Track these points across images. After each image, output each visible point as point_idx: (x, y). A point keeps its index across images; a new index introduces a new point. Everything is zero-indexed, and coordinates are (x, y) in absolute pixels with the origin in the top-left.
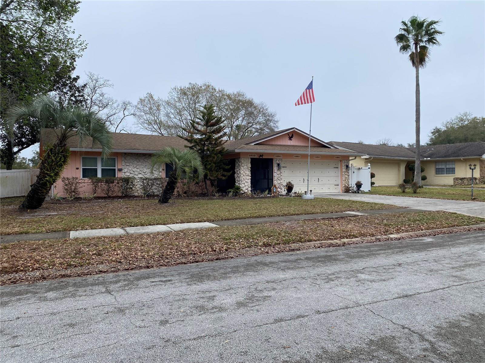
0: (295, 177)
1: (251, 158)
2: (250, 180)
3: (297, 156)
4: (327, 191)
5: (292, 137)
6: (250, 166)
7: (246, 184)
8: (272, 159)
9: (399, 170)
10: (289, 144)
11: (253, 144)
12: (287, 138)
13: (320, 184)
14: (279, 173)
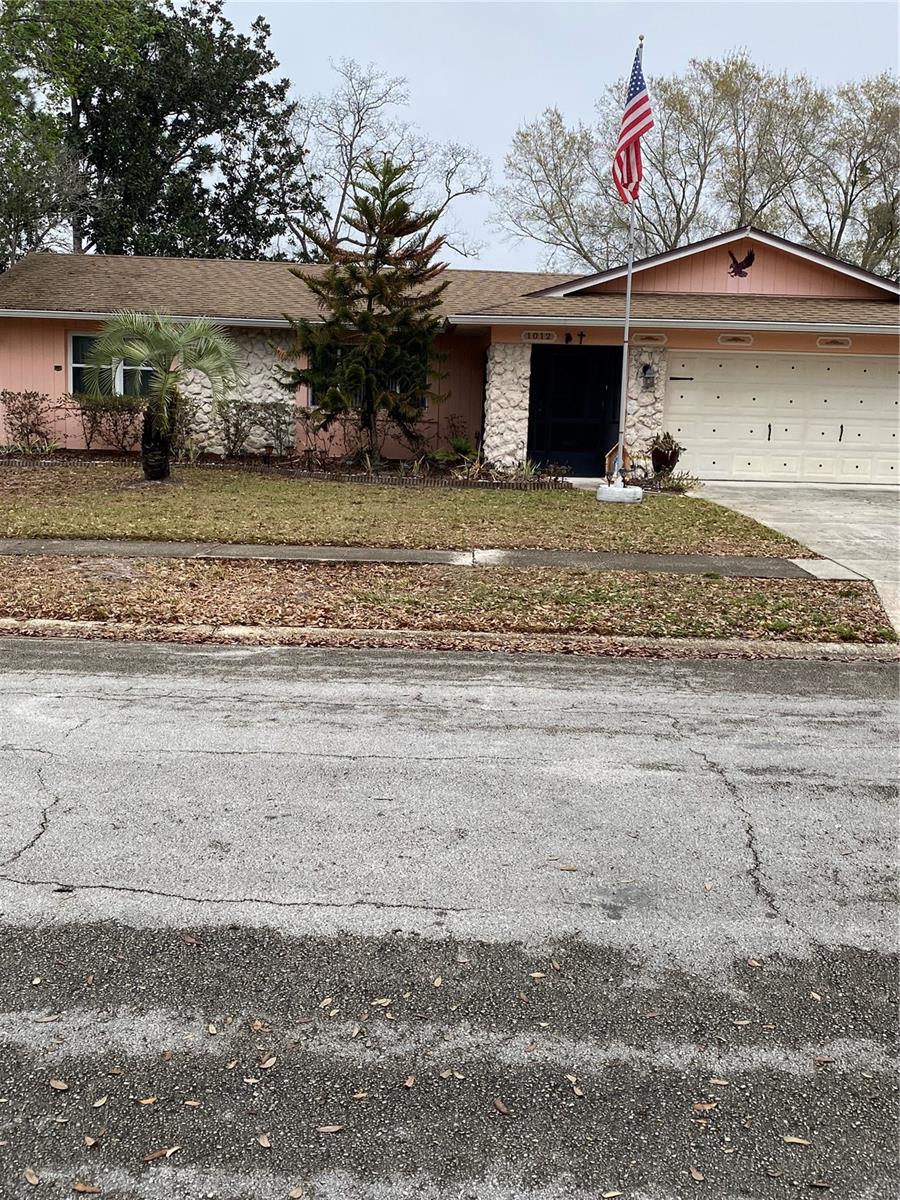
0: (728, 418)
1: (534, 346)
2: (526, 423)
3: (736, 337)
5: (749, 261)
6: (528, 374)
7: (508, 436)
10: (731, 290)
11: (560, 294)
13: (845, 449)
14: (647, 399)
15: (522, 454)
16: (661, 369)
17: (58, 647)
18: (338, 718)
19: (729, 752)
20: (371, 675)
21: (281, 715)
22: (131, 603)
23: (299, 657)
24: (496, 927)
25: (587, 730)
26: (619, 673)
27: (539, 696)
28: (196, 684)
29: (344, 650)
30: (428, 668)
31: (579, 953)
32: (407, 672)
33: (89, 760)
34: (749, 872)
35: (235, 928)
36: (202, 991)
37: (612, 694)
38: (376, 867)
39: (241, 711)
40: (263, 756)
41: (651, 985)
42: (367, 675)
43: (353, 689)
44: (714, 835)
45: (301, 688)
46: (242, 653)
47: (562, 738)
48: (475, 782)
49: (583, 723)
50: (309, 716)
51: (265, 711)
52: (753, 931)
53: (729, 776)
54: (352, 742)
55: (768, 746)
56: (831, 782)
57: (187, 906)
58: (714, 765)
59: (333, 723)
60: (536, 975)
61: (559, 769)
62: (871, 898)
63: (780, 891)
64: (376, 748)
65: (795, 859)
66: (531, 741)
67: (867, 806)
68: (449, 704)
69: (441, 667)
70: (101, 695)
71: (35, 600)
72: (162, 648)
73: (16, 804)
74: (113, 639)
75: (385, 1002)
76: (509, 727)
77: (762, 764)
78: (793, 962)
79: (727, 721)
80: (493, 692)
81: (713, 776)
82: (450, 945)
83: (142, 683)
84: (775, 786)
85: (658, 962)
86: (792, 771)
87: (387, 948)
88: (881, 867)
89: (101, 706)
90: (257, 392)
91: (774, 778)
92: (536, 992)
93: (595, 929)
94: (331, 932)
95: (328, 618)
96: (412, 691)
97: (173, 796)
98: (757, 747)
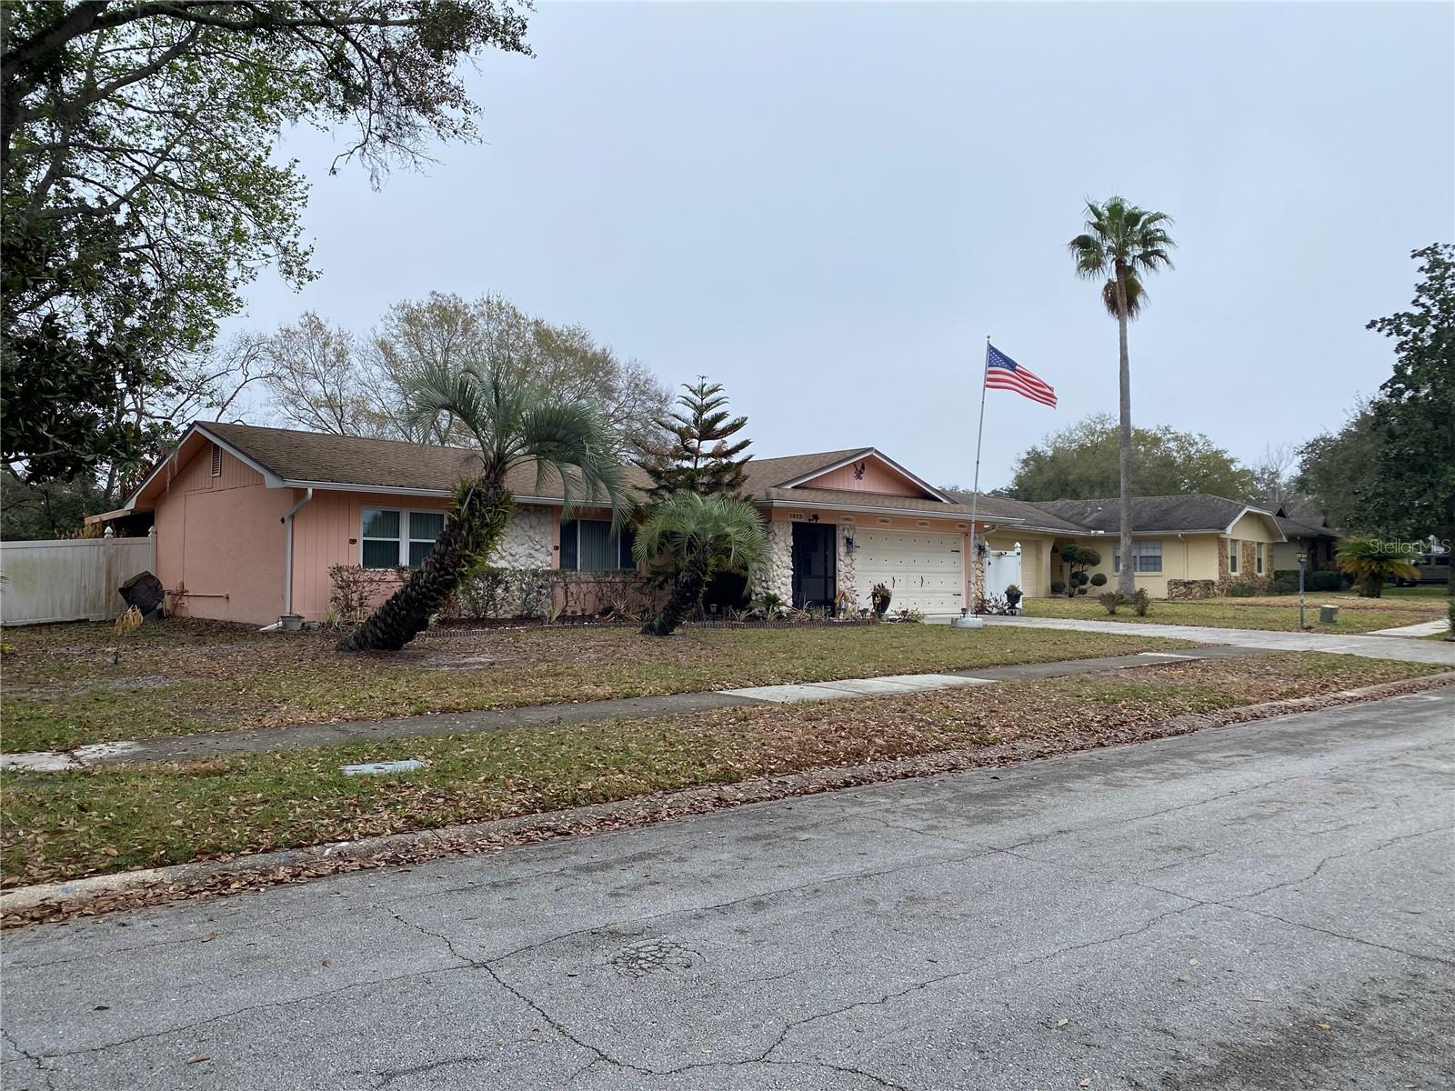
0: (876, 573)
1: (794, 523)
4: (938, 611)
5: (862, 471)
7: (783, 589)
8: (835, 525)
9: (1038, 558)
10: (857, 489)
11: (789, 487)
12: (852, 474)
13: (923, 592)
15: (790, 602)
16: (856, 542)
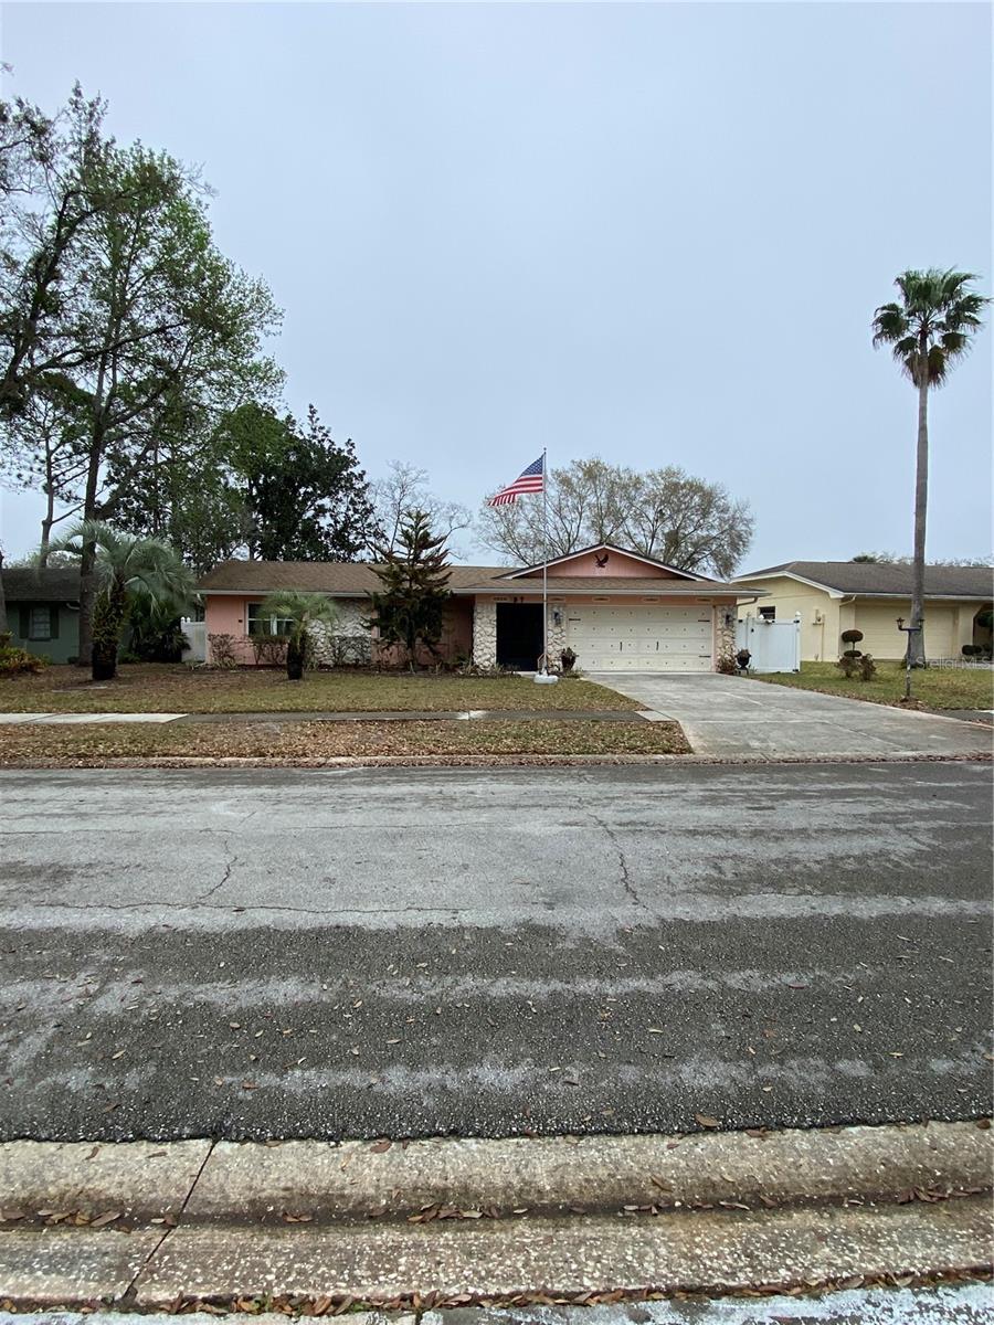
0: (599, 640)
1: (498, 605)
2: (495, 644)
4: (679, 669)
5: (606, 560)
6: (495, 619)
8: (541, 605)
9: (955, 624)
10: (598, 575)
11: (510, 577)
12: (595, 563)
13: (659, 654)
14: (557, 630)
15: (494, 660)
16: (564, 615)
17: (239, 773)
18: (396, 806)
19: (608, 815)
20: (414, 781)
21: (364, 805)
22: (280, 747)
23: (373, 773)
24: (486, 919)
25: (533, 806)
26: (549, 774)
27: (506, 789)
28: (316, 790)
29: (399, 768)
30: (445, 775)
31: (533, 931)
32: (434, 779)
33: (255, 835)
34: (623, 880)
35: (338, 927)
36: (318, 965)
37: (546, 786)
38: (418, 888)
39: (341, 806)
40: (355, 829)
41: (572, 946)
42: (412, 781)
43: (405, 789)
44: (602, 860)
45: (375, 790)
46: (343, 772)
47: (520, 811)
48: (473, 838)
49: (531, 802)
50: (380, 805)
51: (355, 803)
52: (626, 913)
53: (609, 828)
54: (404, 819)
55: (629, 810)
56: (663, 829)
57: (311, 916)
58: (601, 822)
59: (393, 808)
60: (509, 944)
61: (518, 828)
62: (688, 892)
63: (639, 890)
64: (418, 822)
65: (646, 873)
66: (501, 814)
67: (682, 841)
68: (458, 795)
69: (452, 775)
70: (262, 798)
71: (225, 747)
72: (297, 771)
73: (211, 862)
74: (270, 767)
75: (424, 965)
76: (491, 806)
77: (625, 820)
78: (649, 929)
79: (607, 798)
80: (480, 788)
81: (601, 828)
82: (461, 929)
83: (285, 790)
84: (634, 832)
85: (576, 934)
86: (642, 823)
87: (425, 934)
88: (692, 874)
89: (262, 804)
90: (351, 631)
91: (634, 828)
92: (508, 953)
93: (541, 916)
94: (393, 927)
95: (390, 751)
96: (437, 789)
97: (303, 854)
98: (623, 811)
